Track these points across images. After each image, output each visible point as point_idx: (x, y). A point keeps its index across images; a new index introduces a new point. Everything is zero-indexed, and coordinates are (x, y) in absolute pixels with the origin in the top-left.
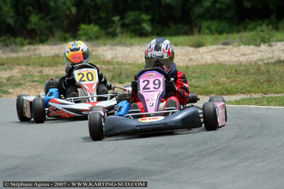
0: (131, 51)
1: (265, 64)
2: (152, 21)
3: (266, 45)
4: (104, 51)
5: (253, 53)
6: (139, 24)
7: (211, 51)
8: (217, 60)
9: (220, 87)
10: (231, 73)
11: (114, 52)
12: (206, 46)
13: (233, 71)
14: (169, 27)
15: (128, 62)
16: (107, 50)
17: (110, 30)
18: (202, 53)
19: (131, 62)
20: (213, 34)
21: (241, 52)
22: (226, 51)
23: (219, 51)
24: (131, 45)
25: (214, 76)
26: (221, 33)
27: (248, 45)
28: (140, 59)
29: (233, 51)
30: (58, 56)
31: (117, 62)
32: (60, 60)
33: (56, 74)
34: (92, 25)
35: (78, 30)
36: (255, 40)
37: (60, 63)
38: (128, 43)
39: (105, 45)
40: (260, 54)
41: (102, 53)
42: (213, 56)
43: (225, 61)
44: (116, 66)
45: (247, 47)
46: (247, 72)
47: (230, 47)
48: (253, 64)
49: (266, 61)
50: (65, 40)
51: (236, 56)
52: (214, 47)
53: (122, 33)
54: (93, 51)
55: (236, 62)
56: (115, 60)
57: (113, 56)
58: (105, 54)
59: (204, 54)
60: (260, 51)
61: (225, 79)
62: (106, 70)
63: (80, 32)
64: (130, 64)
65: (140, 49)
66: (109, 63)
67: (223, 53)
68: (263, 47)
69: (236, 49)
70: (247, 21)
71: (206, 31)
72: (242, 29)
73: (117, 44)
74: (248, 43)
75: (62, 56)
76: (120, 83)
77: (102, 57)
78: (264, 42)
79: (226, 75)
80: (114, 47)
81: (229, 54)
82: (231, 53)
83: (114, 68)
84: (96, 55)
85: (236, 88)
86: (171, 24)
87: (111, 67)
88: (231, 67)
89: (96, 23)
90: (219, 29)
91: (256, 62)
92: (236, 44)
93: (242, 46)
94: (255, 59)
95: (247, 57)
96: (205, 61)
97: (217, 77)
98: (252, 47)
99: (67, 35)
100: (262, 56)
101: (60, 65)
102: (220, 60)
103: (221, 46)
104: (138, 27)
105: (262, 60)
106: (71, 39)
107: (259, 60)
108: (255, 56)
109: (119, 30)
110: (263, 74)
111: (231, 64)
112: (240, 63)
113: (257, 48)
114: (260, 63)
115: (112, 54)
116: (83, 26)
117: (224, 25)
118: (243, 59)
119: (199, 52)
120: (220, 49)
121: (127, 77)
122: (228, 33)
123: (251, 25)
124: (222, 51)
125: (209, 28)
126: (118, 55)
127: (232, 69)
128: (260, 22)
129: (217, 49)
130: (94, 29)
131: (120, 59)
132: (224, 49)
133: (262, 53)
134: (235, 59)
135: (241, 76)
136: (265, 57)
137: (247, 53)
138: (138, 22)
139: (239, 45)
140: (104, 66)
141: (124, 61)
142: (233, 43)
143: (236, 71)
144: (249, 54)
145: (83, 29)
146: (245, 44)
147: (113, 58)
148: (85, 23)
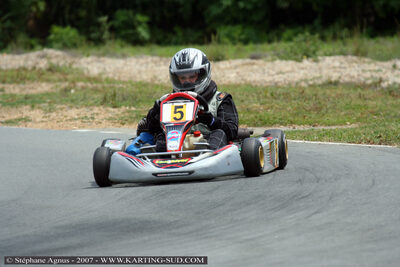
0: (125, 65)
1: (310, 86)
2: (151, 25)
3: (311, 59)
4: (88, 63)
5: (292, 71)
6: (133, 27)
7: (236, 67)
8: (245, 80)
9: (252, 116)
10: (266, 97)
11: (101, 65)
12: (228, 59)
13: (268, 95)
14: (175, 33)
15: (122, 79)
16: (92, 62)
17: (93, 35)
18: (223, 70)
19: (126, 79)
20: (234, 44)
21: (277, 69)
22: (255, 67)
23: (246, 67)
24: (124, 56)
25: (242, 101)
26: (246, 42)
27: (286, 59)
28: (138, 76)
29: (266, 68)
30: (25, 69)
31: (107, 80)
32: (28, 75)
33: (24, 93)
34: (68, 28)
35: (49, 34)
36: (296, 54)
37: (29, 79)
38: (119, 52)
39: (88, 56)
40: (302, 72)
41: (85, 65)
42: (238, 73)
43: (254, 81)
44: (106, 85)
45: (284, 62)
46: (286, 96)
47: (261, 62)
48: (293, 85)
49: (311, 83)
50: (32, 48)
51: (269, 75)
52: (239, 62)
53: (110, 39)
54: (73, 63)
55: (270, 82)
56: (104, 77)
57: (101, 71)
58: (90, 67)
59: (226, 71)
60: (303, 69)
61: (258, 105)
62: (92, 90)
63: (52, 37)
64: (124, 82)
65: (137, 63)
66: (96, 80)
67: (252, 71)
68: (306, 63)
69: (269, 64)
70: (282, 26)
71: (226, 40)
72: (276, 38)
73: (104, 55)
74: (285, 57)
75: (30, 68)
76: (115, 107)
77: (86, 72)
78: (308, 56)
79: (259, 99)
80: (102, 59)
81: (261, 71)
82: (264, 70)
83: (104, 87)
84: (77, 69)
85: (275, 118)
86: (177, 29)
87: (99, 86)
88: (265, 89)
89: (73, 25)
90: (243, 37)
91: (297, 83)
92: (270, 58)
93: (278, 62)
94: (296, 80)
95: (285, 76)
96: (228, 80)
97: (246, 102)
98: (291, 63)
99: (33, 41)
100: (306, 74)
101: (27, 82)
102: (248, 79)
103: (248, 61)
104: (130, 31)
105: (306, 81)
106: (39, 47)
107: (302, 80)
108: (296, 75)
109: (106, 35)
110: (310, 99)
111: (265, 85)
112: (276, 83)
113: (299, 64)
114: (303, 84)
115: (99, 68)
116: (56, 29)
117: (250, 31)
118: (279, 79)
119: (219, 68)
120: (247, 64)
121: (124, 99)
122: (255, 42)
123: (288, 33)
124: (250, 68)
125: (228, 36)
126: (108, 70)
127: (266, 92)
128: (300, 28)
129: (243, 65)
130: (70, 32)
131: (111, 75)
132: (253, 64)
133: (306, 71)
134: (268, 79)
135: (278, 101)
136: (310, 76)
137: (284, 71)
138: (130, 25)
139: (273, 60)
140: (89, 85)
141: (116, 78)
142: (265, 56)
143: (272, 95)
144: (288, 72)
145: (56, 34)
146: (282, 58)
147: (100, 74)
148: (58, 24)
